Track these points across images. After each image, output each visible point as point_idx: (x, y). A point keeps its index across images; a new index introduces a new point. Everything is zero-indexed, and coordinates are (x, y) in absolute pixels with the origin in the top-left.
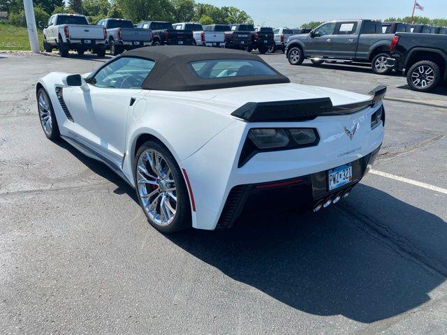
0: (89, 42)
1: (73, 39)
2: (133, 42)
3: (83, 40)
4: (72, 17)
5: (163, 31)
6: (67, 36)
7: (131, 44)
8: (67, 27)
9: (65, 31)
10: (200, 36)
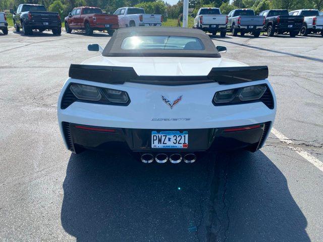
0: (215, 26)
1: (204, 25)
2: (248, 26)
3: (210, 25)
4: (210, 9)
5: (276, 17)
6: (201, 23)
7: (246, 27)
8: (202, 16)
9: (201, 19)
10: (312, 21)
